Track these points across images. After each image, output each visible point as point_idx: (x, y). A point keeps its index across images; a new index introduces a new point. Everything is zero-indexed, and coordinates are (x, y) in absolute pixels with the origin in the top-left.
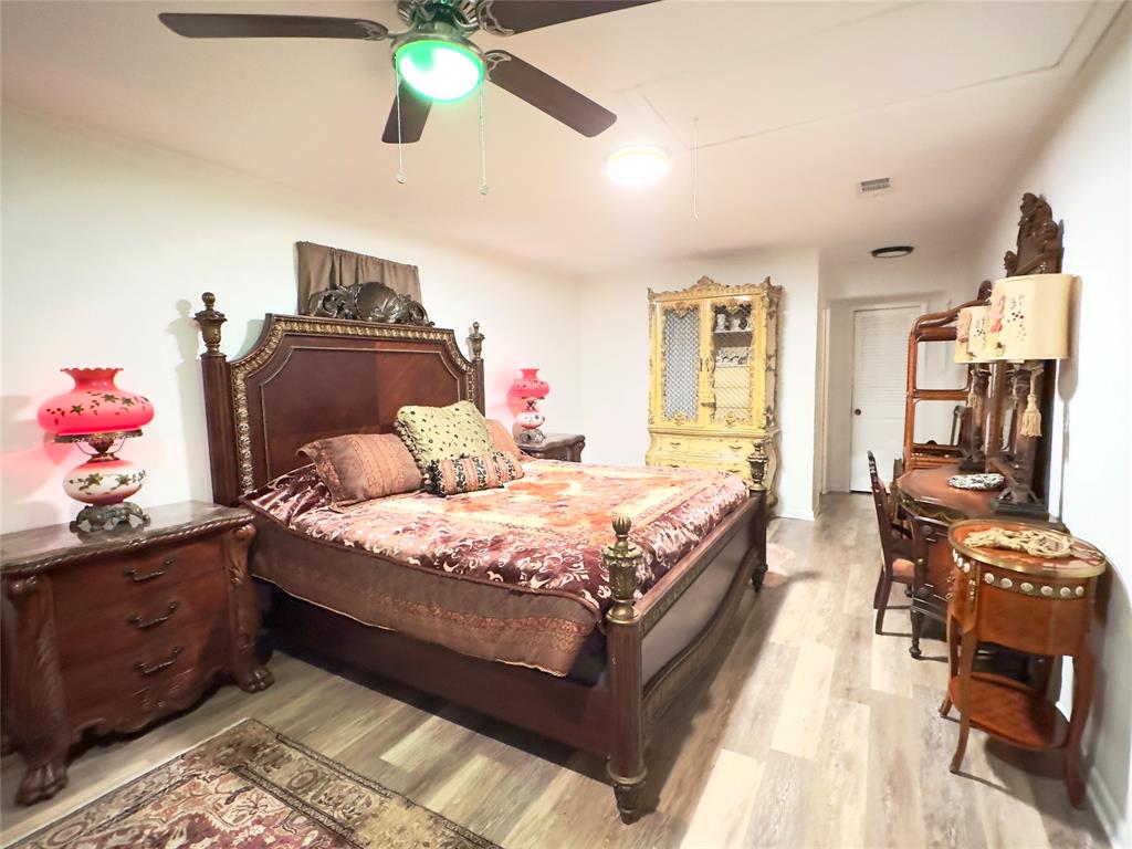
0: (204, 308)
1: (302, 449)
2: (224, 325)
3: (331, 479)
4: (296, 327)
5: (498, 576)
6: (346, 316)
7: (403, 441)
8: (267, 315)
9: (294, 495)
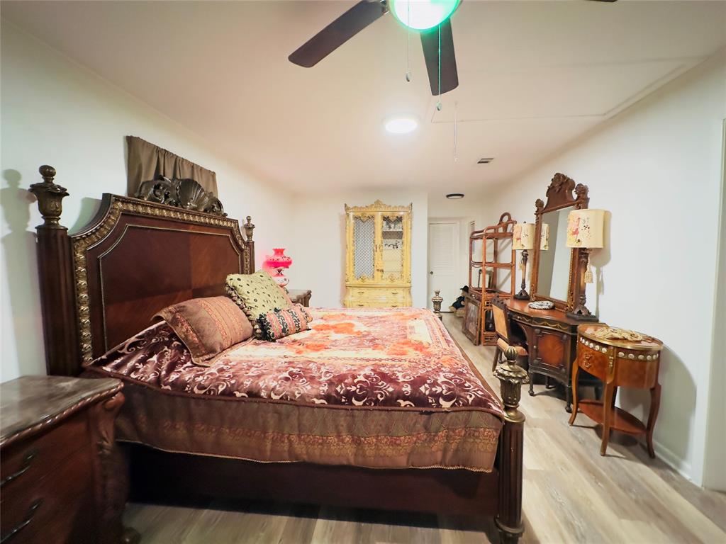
0: (42, 181)
1: (159, 314)
2: (65, 199)
3: (190, 338)
4: (131, 208)
5: (408, 402)
6: (170, 203)
7: (234, 301)
8: (104, 195)
9: (151, 356)
